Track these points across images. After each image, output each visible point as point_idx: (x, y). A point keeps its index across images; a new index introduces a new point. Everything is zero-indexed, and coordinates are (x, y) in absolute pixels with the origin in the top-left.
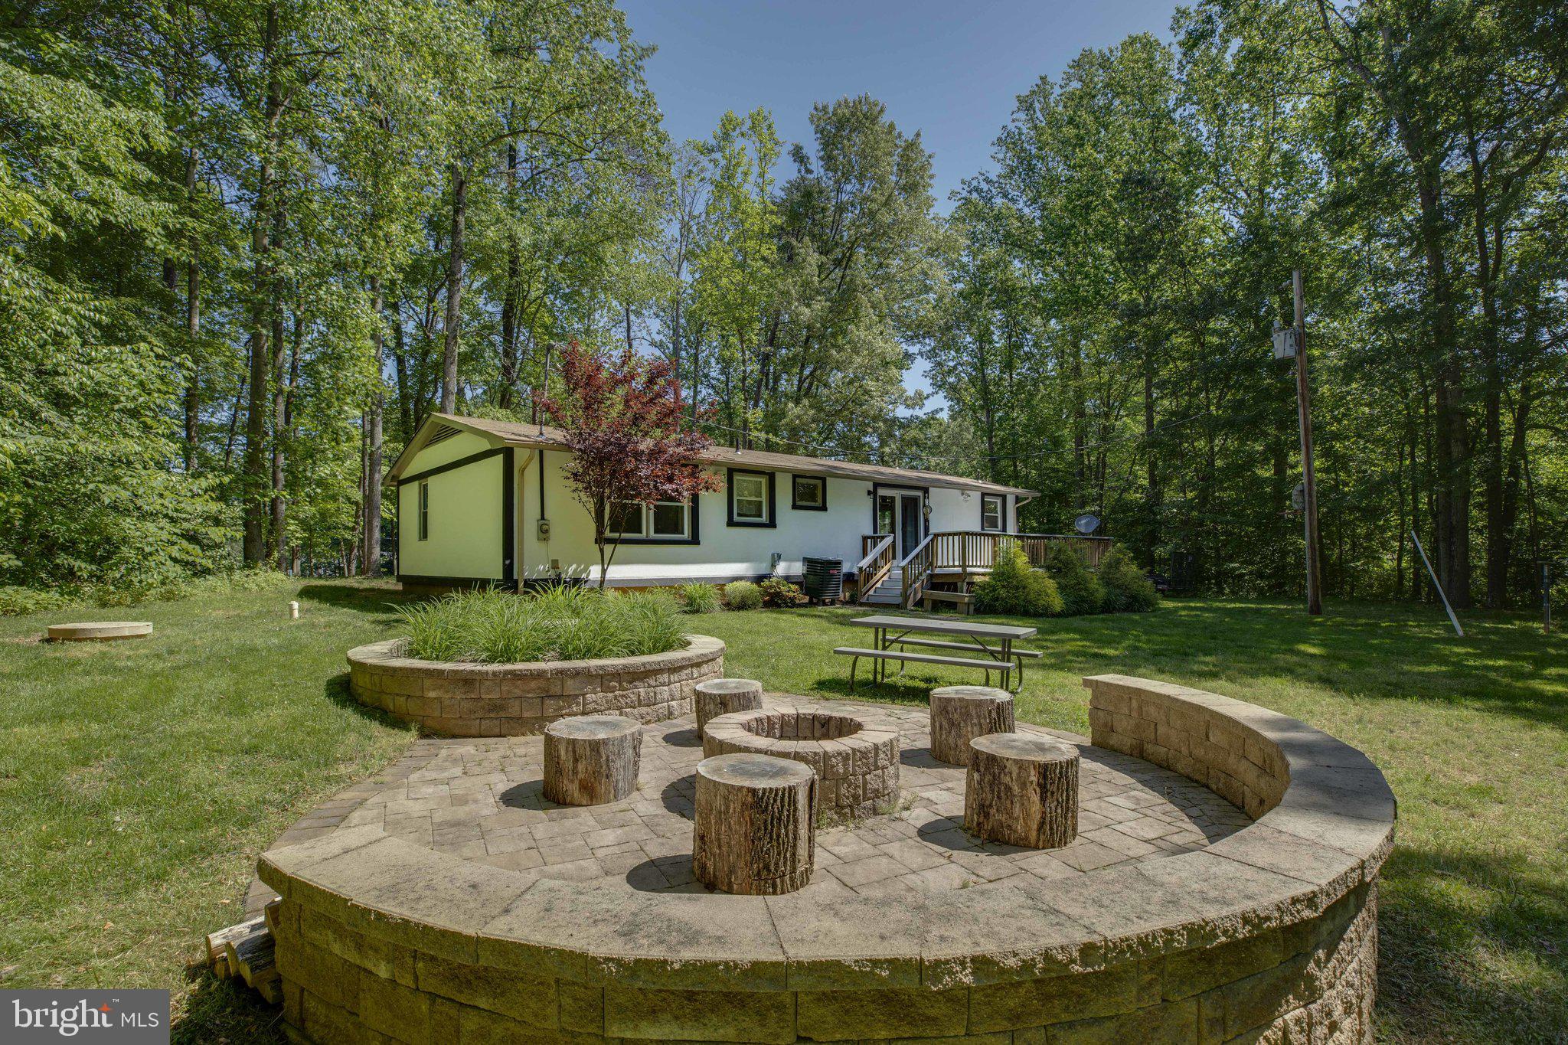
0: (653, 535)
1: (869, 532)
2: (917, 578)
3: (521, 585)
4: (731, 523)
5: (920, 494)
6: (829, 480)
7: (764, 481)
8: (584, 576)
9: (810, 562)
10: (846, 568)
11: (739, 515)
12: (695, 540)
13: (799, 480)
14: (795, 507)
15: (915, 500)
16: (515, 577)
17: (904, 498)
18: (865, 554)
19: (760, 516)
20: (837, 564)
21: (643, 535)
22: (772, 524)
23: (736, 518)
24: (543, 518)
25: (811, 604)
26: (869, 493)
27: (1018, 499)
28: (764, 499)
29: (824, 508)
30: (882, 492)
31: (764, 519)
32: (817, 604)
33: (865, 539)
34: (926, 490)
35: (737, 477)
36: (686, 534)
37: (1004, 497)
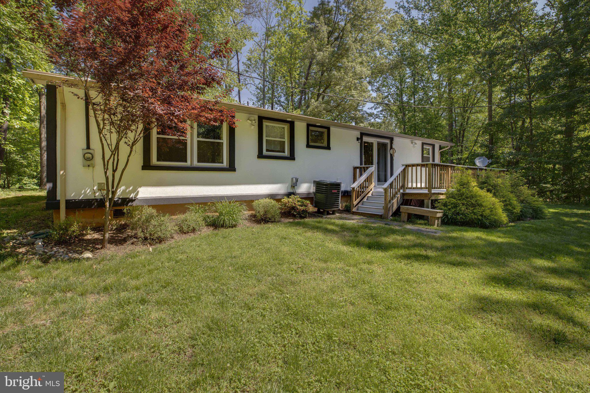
0: (196, 163)
1: (358, 165)
2: (394, 196)
3: (63, 206)
4: (261, 155)
5: (387, 141)
6: (332, 129)
7: (286, 127)
8: (132, 196)
9: (318, 185)
10: (343, 188)
11: (267, 150)
12: (232, 168)
13: (311, 128)
14: (308, 146)
15: (384, 145)
16: (58, 198)
17: (379, 144)
18: (355, 180)
19: (284, 152)
20: (337, 185)
21: (188, 164)
22: (292, 157)
23: (265, 152)
24: (88, 147)
25: (320, 213)
26: (358, 139)
27: (441, 148)
28: (286, 140)
29: (328, 148)
30: (366, 139)
31: (287, 153)
32: (322, 213)
33: (355, 168)
34: (392, 140)
35: (265, 123)
36: (225, 164)
37: (433, 146)
